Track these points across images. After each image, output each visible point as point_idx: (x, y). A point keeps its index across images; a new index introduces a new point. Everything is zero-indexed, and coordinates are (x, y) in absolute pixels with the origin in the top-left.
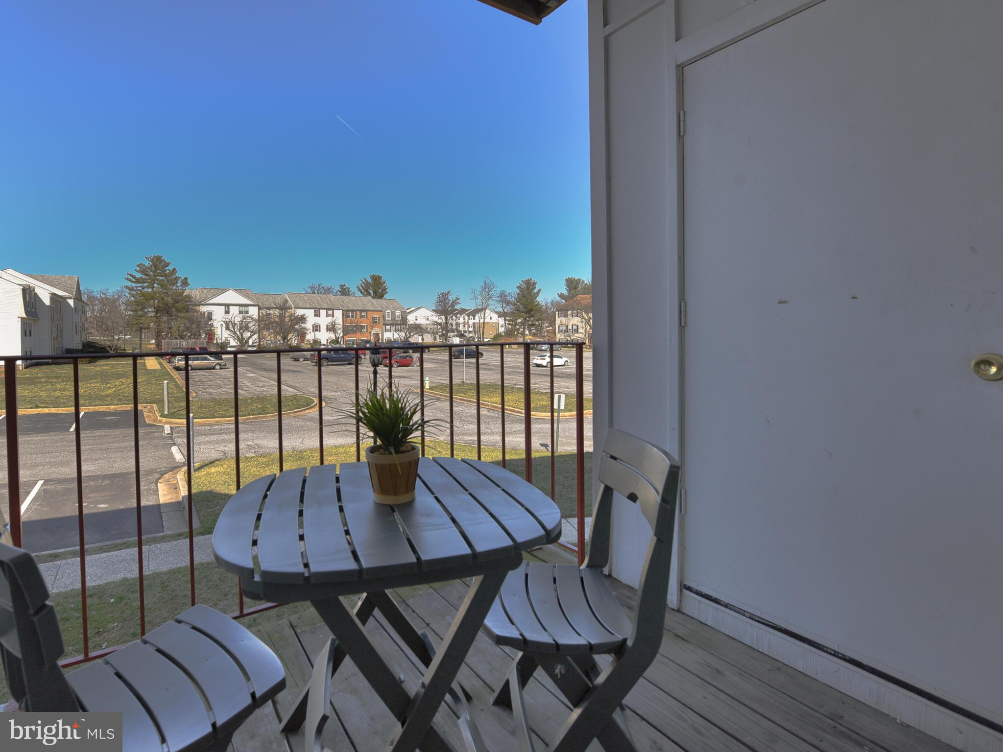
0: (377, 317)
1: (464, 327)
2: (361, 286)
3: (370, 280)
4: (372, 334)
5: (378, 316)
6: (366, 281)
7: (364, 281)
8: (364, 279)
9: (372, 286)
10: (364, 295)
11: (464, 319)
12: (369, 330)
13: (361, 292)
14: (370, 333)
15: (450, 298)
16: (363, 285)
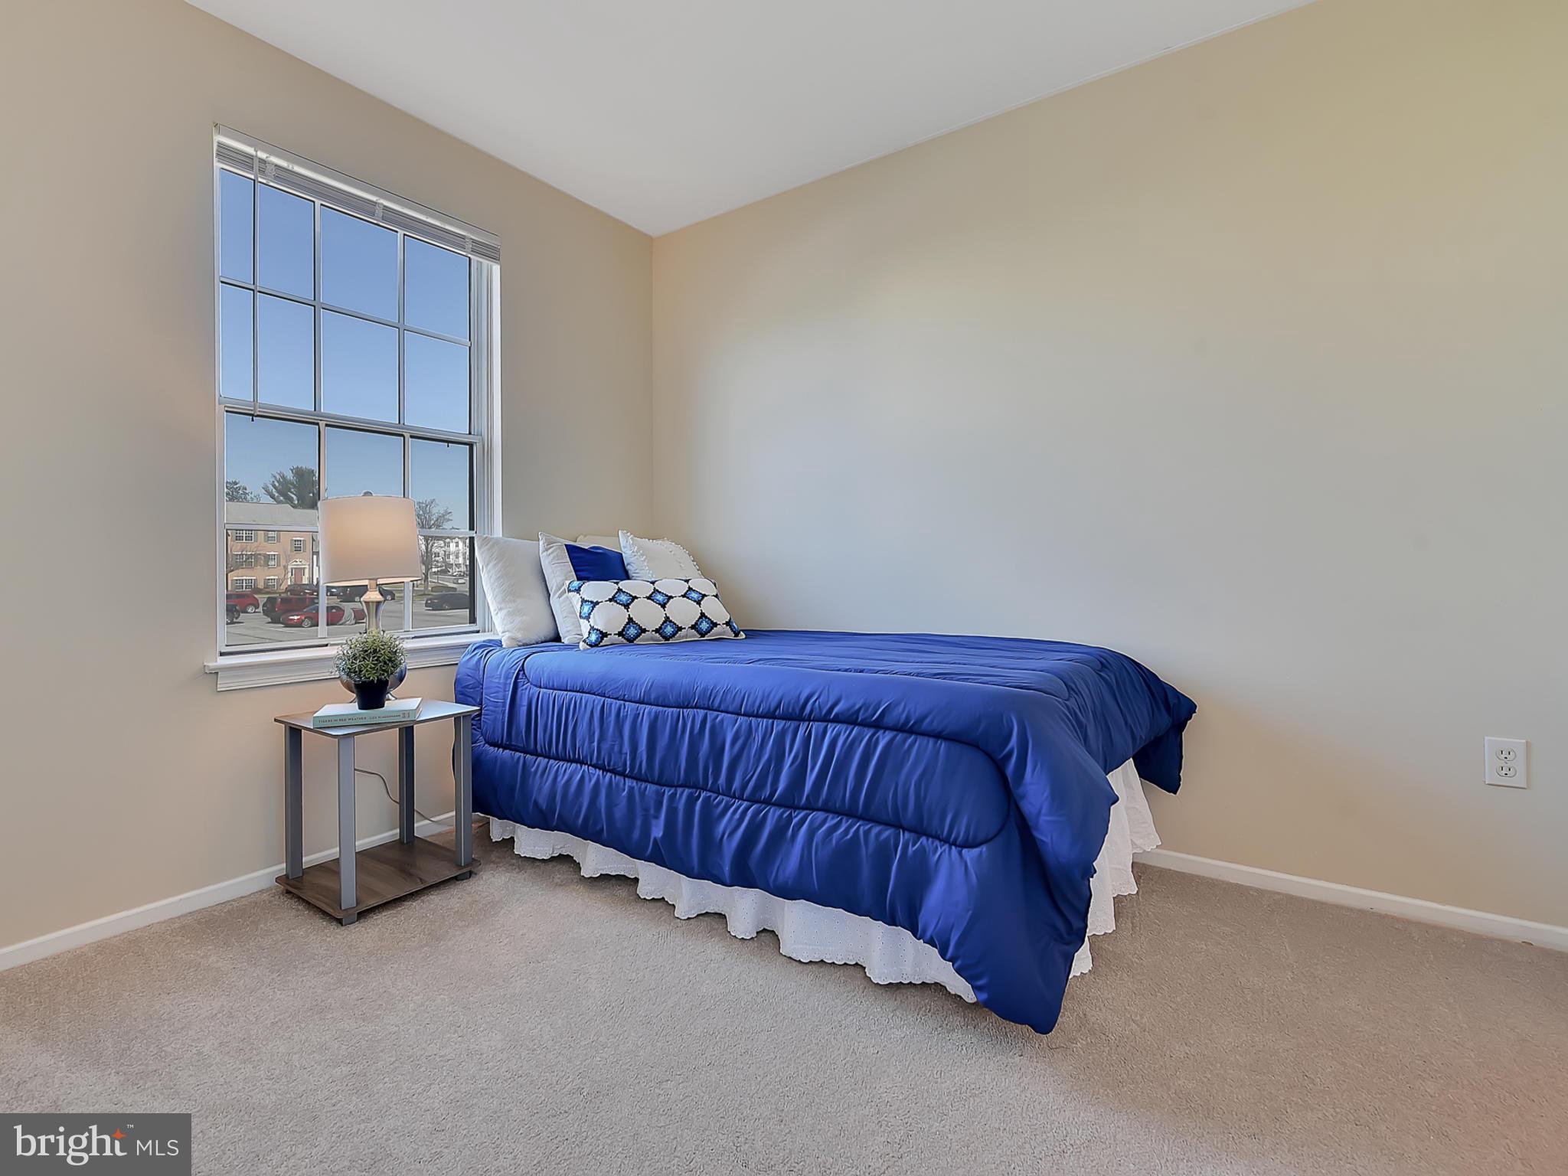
0: (301, 541)
1: (457, 557)
2: (274, 486)
3: (290, 476)
4: (290, 570)
5: (302, 539)
6: (283, 477)
7: (278, 477)
8: (279, 474)
9: (295, 486)
10: (279, 502)
11: (457, 546)
12: (283, 563)
13: (272, 497)
14: (285, 568)
15: (434, 511)
16: (277, 484)
